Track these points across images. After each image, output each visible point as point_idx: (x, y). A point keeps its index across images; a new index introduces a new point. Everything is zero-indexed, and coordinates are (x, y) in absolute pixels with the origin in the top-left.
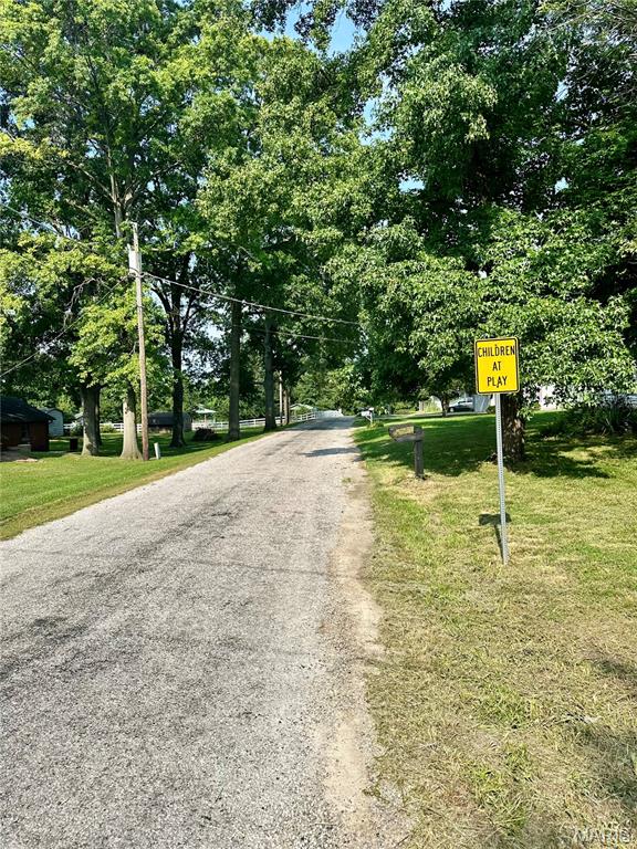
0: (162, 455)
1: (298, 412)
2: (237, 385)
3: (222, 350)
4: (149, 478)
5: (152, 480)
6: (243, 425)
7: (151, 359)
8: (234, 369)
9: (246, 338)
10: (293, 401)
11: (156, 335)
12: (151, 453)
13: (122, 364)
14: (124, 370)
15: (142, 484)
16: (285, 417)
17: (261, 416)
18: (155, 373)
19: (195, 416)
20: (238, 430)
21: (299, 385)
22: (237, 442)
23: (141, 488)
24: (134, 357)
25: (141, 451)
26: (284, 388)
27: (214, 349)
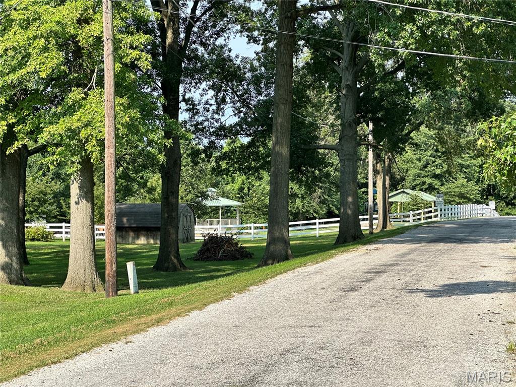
0: (141, 286)
1: (405, 207)
2: (285, 151)
3: (256, 81)
4: (120, 329)
5: (126, 334)
6: (297, 232)
7: (124, 100)
8: (280, 119)
9: (304, 57)
10: (395, 184)
11: (135, 54)
12: (121, 282)
13: (71, 110)
14: (73, 122)
15: (107, 340)
16: (380, 215)
17: (330, 214)
18: (131, 127)
19: (201, 212)
20: (286, 242)
21: (409, 153)
22: (285, 264)
23: (106, 348)
24: (93, 96)
25: (102, 276)
26: (378, 157)
27: (241, 79)
